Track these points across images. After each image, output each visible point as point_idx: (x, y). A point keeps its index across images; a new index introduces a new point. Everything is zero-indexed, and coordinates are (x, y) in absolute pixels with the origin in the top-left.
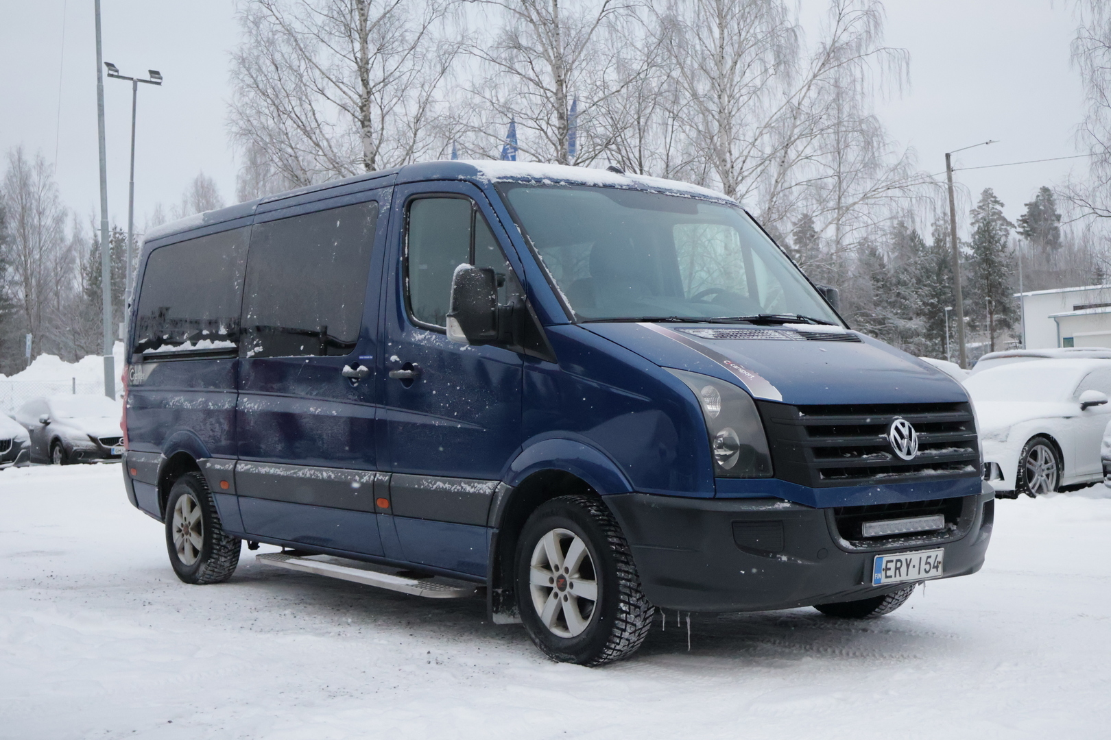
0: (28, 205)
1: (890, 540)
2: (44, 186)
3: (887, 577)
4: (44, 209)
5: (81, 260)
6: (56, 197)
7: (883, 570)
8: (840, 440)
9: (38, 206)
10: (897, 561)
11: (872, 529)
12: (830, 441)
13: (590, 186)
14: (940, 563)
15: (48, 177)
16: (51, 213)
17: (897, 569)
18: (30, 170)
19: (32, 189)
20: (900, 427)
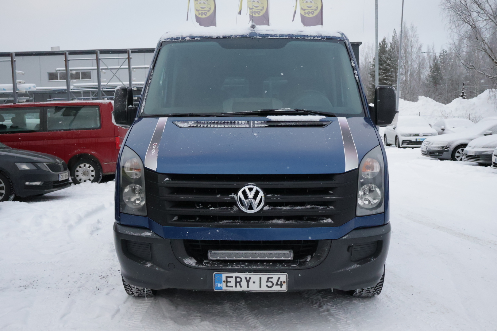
0: (407, 44)
1: (234, 263)
2: (413, 36)
3: (227, 286)
4: (413, 45)
5: (428, 64)
6: (418, 40)
7: (224, 282)
8: (191, 198)
9: (411, 44)
10: (236, 278)
11: (215, 255)
12: (183, 197)
13: (214, 38)
14: (284, 282)
15: (415, 32)
16: (416, 46)
17: (236, 282)
18: (408, 30)
19: (409, 37)
20: (247, 191)
